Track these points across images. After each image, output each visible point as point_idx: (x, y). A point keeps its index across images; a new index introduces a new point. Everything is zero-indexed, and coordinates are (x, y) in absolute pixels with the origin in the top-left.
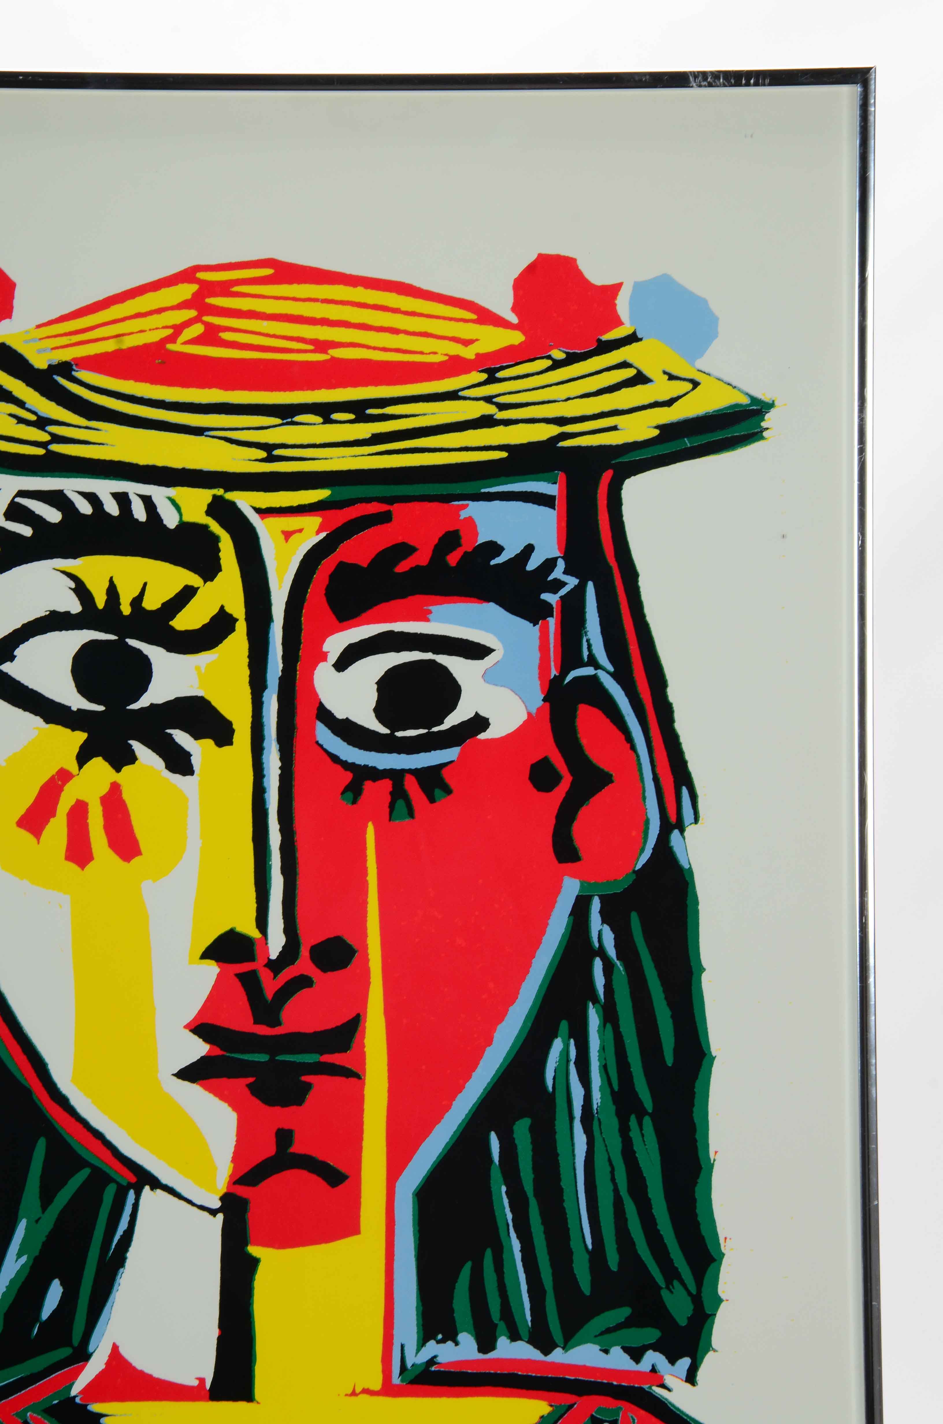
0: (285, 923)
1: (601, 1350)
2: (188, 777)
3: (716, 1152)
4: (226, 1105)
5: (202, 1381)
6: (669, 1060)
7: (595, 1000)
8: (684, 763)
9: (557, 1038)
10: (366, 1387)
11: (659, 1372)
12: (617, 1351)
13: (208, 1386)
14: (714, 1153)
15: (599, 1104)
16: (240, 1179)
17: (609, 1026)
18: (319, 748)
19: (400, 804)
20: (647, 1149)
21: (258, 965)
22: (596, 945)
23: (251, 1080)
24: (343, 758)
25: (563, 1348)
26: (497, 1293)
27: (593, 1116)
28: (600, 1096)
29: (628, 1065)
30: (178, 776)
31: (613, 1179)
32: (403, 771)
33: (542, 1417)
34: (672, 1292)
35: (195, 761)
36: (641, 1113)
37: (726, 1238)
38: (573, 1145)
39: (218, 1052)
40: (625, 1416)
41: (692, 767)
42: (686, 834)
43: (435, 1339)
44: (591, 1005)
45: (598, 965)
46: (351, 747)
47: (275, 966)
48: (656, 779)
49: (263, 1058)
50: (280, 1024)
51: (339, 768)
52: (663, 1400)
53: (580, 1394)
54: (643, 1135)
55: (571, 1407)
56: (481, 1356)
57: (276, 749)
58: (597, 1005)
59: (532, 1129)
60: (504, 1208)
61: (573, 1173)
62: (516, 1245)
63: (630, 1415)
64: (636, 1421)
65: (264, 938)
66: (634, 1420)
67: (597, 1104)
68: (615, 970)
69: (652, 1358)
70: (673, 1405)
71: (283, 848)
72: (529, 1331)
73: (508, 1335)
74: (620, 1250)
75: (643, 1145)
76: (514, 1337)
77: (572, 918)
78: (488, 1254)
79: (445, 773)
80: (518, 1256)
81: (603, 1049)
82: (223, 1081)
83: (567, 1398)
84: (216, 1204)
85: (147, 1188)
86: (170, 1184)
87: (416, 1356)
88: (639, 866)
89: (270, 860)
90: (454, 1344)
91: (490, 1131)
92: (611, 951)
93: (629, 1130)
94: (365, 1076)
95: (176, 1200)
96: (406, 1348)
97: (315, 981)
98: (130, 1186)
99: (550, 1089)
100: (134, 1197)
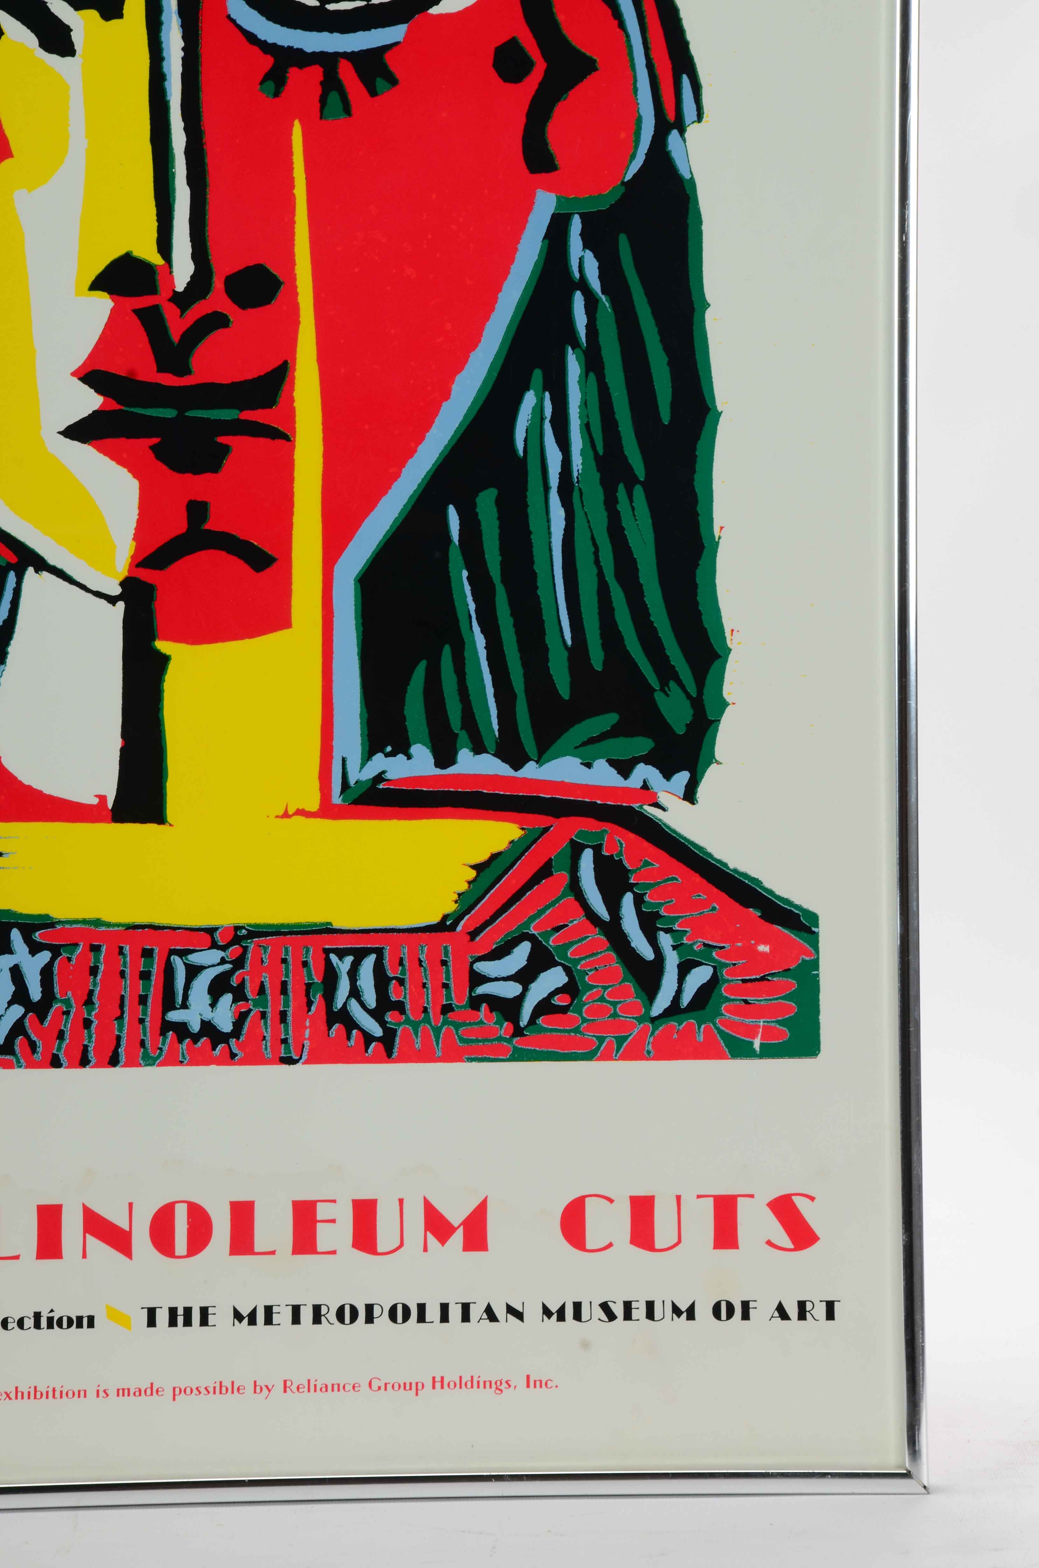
0: (193, 246)
1: (582, 764)
2: (68, 59)
3: (722, 528)
4: (125, 470)
5: (103, 798)
6: (665, 416)
7: (576, 345)
8: (685, 45)
9: (529, 390)
10: (301, 808)
11: (652, 788)
12: (601, 765)
13: (110, 805)
14: (719, 529)
15: (580, 472)
16: (142, 561)
17: (592, 376)
18: (232, 25)
19: (334, 98)
20: (638, 524)
21: (161, 299)
22: (577, 275)
23: (156, 440)
24: (262, 36)
25: (537, 762)
26: (457, 698)
27: (573, 485)
28: (581, 461)
29: (615, 424)
30: (55, 57)
31: (597, 562)
32: (336, 54)
33: (512, 842)
34: (667, 695)
35: (77, 37)
36: (631, 481)
37: (732, 631)
38: (548, 521)
39: (114, 406)
40: (611, 840)
41: (695, 49)
42: (686, 135)
43: (383, 752)
44: (570, 349)
45: (578, 300)
46: (271, 23)
47: (182, 300)
48: (650, 66)
49: (169, 413)
50: (189, 372)
51: (256, 49)
52: (657, 821)
53: (557, 815)
54: (633, 509)
55: (546, 830)
56: (439, 772)
57: (178, 24)
58: (578, 350)
59: (498, 502)
60: (466, 597)
61: (548, 555)
62: (480, 641)
63: (617, 838)
64: (624, 845)
65: (167, 265)
66: (621, 844)
67: (578, 470)
68: (600, 305)
69: (644, 772)
70: (669, 827)
71: (188, 152)
72: (496, 741)
73: (471, 746)
74: (605, 646)
75: (633, 519)
76: (479, 748)
77: (547, 241)
78: (447, 650)
79: (388, 58)
80: (482, 654)
81: (585, 404)
82: (122, 442)
83: (540, 821)
84: (116, 591)
85: (31, 570)
86: (59, 566)
87: (360, 772)
88: (629, 177)
89: (173, 167)
90: (406, 758)
91: (448, 505)
92: (595, 284)
93: (617, 502)
94: (294, 436)
95: (66, 584)
96: (348, 763)
97: (232, 320)
98: (9, 567)
99: (521, 453)
100: (15, 580)
